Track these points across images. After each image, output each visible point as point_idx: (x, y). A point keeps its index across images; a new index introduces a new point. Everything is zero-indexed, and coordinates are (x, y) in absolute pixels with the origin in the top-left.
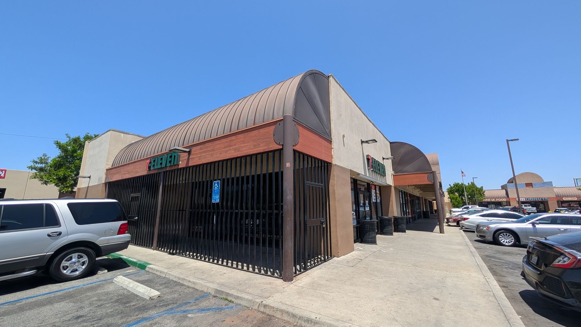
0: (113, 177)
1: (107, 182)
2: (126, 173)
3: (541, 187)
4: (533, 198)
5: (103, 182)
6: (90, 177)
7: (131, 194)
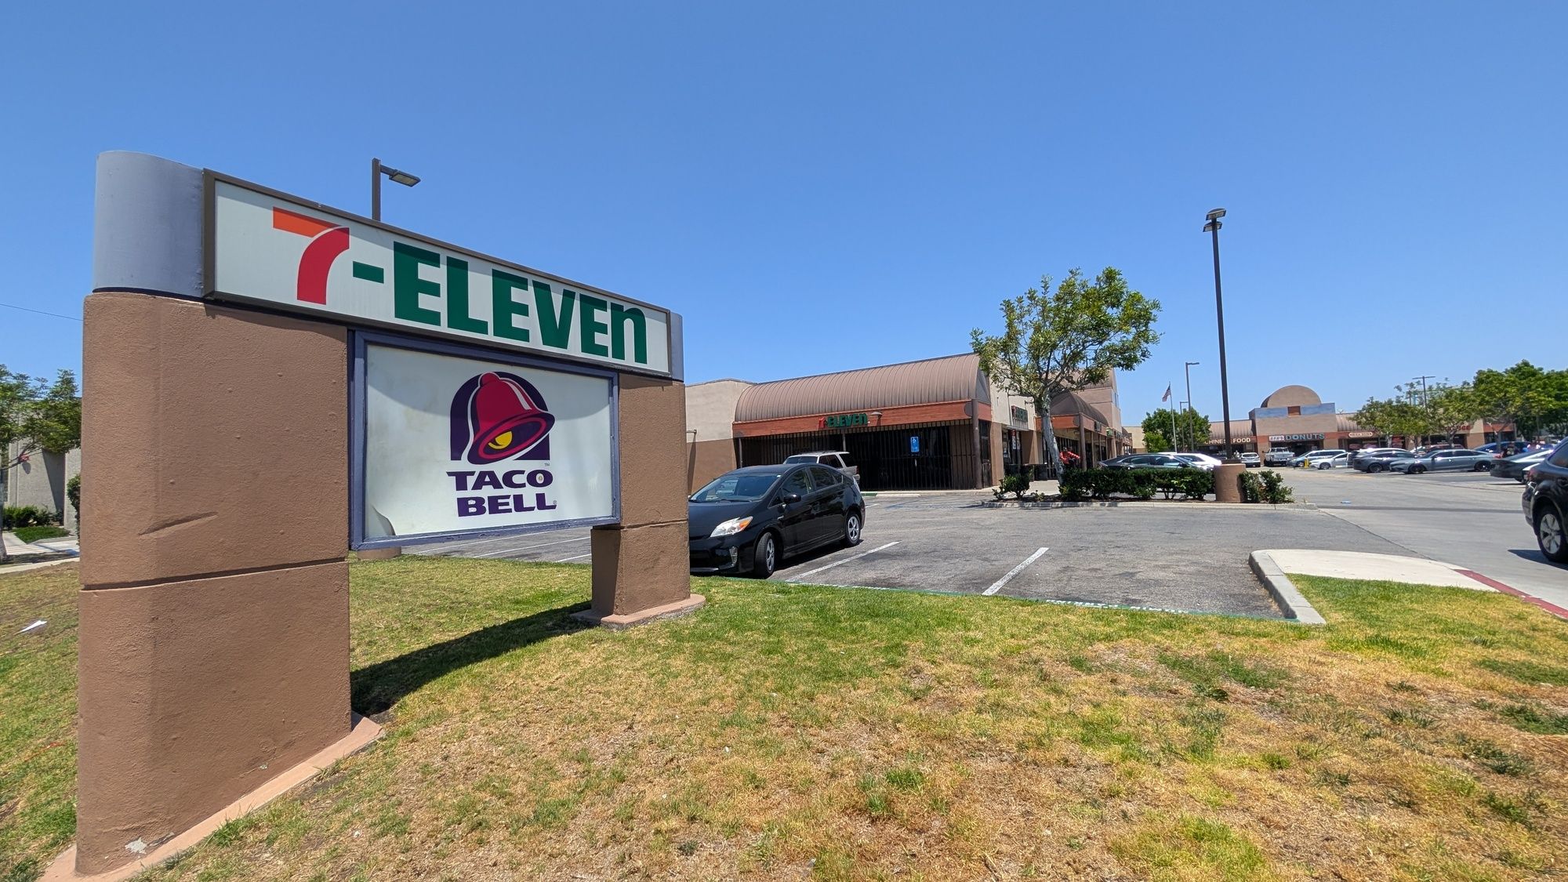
1: (738, 438)
3: (1316, 413)
4: (1299, 435)
5: (731, 437)
6: (694, 432)
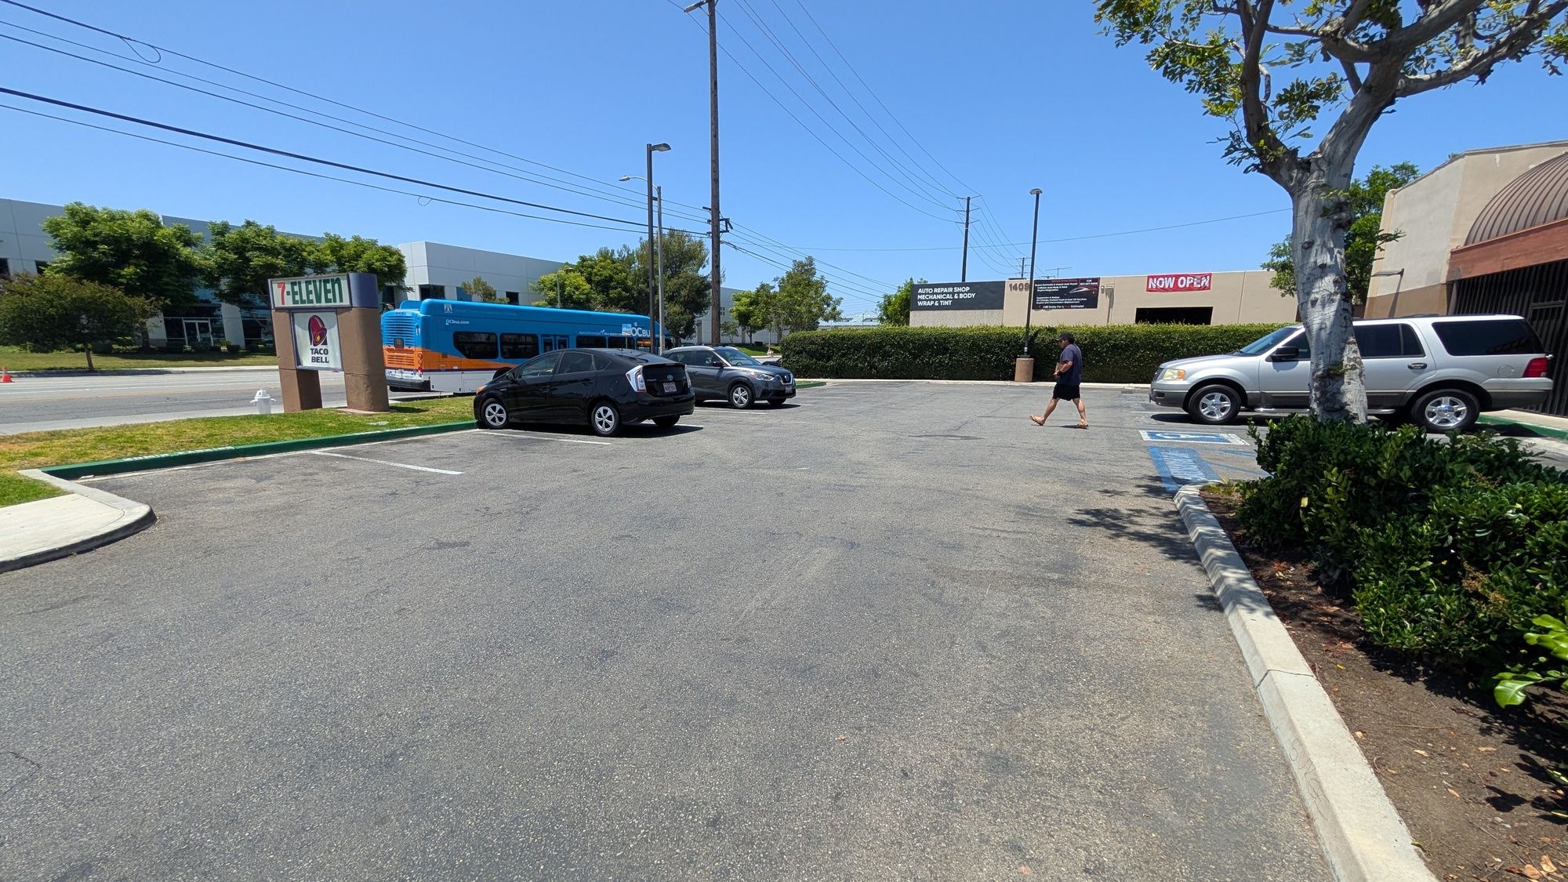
0: (1472, 267)
1: (1453, 282)
2: (1517, 257)
5: (1443, 280)
6: (1401, 273)
7: (1532, 304)
